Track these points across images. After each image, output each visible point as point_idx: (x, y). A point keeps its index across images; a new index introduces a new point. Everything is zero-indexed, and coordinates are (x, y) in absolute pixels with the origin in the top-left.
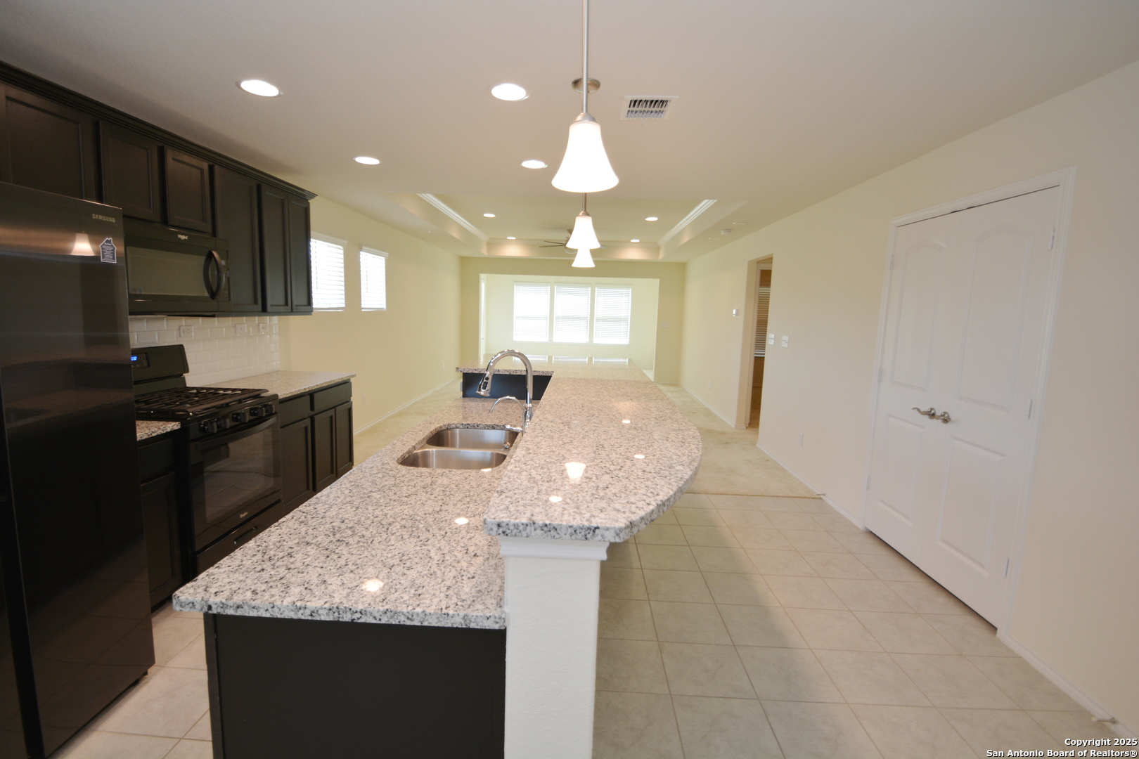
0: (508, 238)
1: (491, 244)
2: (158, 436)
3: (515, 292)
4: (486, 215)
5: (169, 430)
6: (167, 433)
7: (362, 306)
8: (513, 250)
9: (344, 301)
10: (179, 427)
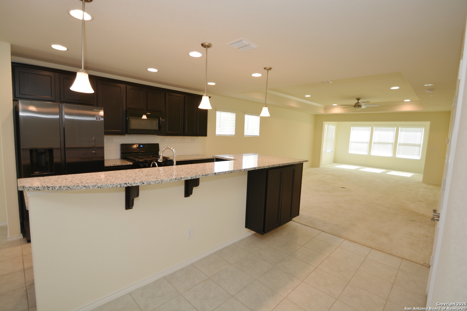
0: (333, 105)
1: (326, 108)
2: (124, 165)
3: (351, 130)
4: (306, 96)
5: (128, 164)
6: (128, 165)
7: (245, 135)
8: (337, 110)
9: (234, 132)
10: (132, 164)
